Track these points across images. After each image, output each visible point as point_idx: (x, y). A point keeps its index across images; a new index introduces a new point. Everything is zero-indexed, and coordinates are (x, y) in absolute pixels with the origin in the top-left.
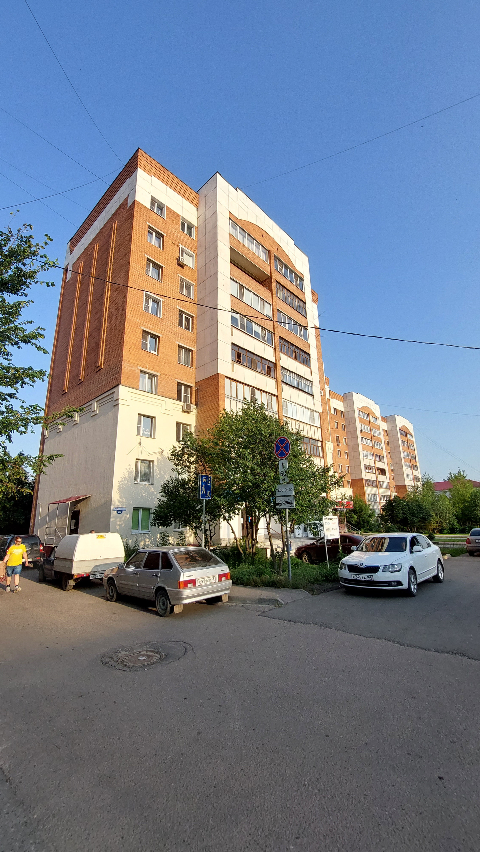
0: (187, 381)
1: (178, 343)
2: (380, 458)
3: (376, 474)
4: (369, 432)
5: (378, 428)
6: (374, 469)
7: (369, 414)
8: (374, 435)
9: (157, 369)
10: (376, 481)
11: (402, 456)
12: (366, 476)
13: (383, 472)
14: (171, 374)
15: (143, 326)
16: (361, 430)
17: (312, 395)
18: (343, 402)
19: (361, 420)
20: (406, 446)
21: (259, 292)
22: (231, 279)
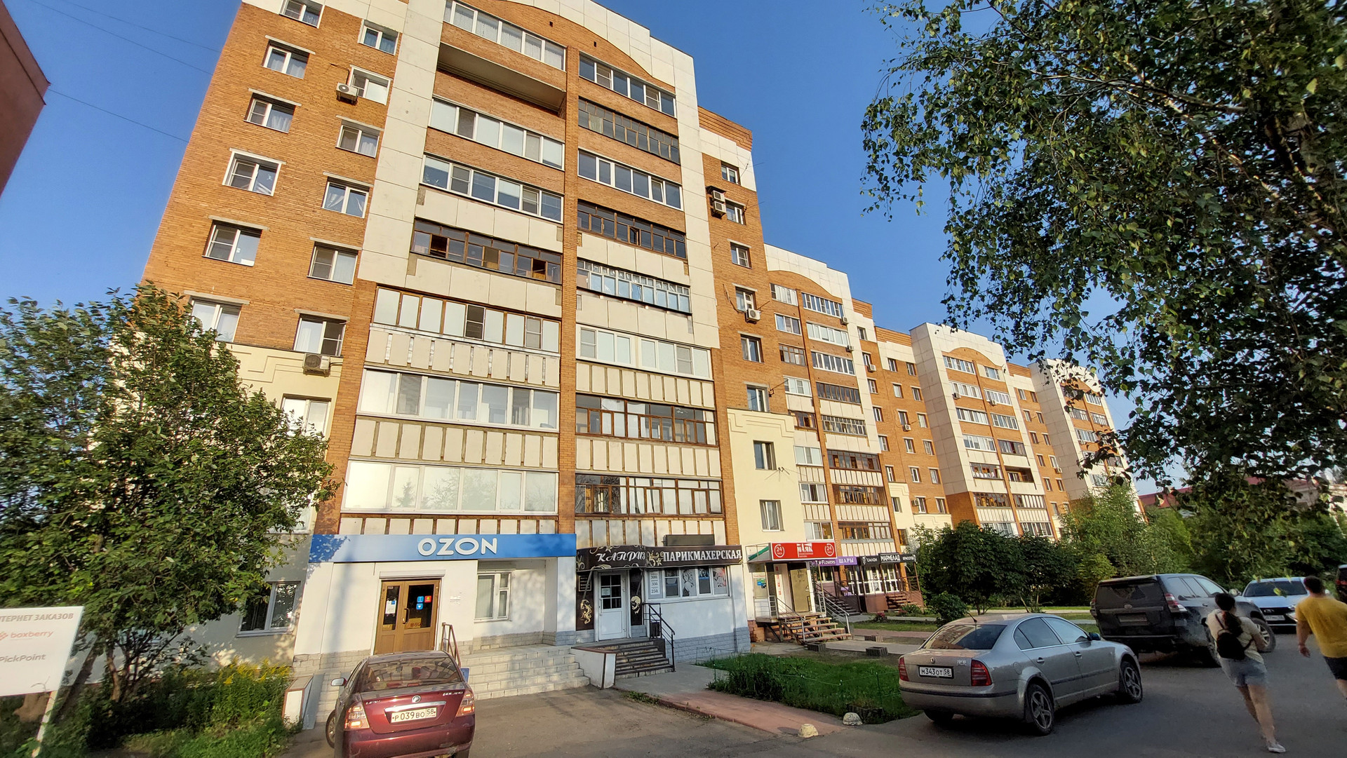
0: (330, 311)
1: (313, 239)
2: (1014, 448)
3: (1004, 480)
4: (979, 397)
5: (1003, 388)
6: (999, 471)
7: (973, 363)
8: (990, 402)
9: (244, 291)
10: (1008, 495)
11: (1075, 439)
12: (975, 485)
13: (1026, 475)
14: (283, 299)
15: (215, 213)
16: (955, 395)
17: (688, 314)
18: (912, 345)
19: (952, 375)
20: (1084, 417)
21: (525, 120)
22: (436, 99)
